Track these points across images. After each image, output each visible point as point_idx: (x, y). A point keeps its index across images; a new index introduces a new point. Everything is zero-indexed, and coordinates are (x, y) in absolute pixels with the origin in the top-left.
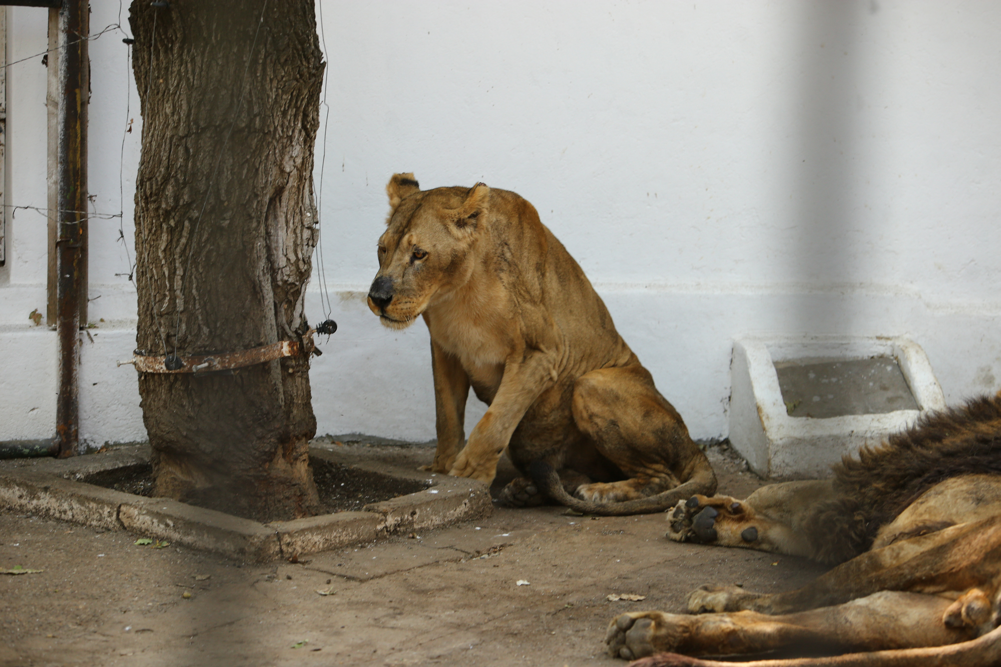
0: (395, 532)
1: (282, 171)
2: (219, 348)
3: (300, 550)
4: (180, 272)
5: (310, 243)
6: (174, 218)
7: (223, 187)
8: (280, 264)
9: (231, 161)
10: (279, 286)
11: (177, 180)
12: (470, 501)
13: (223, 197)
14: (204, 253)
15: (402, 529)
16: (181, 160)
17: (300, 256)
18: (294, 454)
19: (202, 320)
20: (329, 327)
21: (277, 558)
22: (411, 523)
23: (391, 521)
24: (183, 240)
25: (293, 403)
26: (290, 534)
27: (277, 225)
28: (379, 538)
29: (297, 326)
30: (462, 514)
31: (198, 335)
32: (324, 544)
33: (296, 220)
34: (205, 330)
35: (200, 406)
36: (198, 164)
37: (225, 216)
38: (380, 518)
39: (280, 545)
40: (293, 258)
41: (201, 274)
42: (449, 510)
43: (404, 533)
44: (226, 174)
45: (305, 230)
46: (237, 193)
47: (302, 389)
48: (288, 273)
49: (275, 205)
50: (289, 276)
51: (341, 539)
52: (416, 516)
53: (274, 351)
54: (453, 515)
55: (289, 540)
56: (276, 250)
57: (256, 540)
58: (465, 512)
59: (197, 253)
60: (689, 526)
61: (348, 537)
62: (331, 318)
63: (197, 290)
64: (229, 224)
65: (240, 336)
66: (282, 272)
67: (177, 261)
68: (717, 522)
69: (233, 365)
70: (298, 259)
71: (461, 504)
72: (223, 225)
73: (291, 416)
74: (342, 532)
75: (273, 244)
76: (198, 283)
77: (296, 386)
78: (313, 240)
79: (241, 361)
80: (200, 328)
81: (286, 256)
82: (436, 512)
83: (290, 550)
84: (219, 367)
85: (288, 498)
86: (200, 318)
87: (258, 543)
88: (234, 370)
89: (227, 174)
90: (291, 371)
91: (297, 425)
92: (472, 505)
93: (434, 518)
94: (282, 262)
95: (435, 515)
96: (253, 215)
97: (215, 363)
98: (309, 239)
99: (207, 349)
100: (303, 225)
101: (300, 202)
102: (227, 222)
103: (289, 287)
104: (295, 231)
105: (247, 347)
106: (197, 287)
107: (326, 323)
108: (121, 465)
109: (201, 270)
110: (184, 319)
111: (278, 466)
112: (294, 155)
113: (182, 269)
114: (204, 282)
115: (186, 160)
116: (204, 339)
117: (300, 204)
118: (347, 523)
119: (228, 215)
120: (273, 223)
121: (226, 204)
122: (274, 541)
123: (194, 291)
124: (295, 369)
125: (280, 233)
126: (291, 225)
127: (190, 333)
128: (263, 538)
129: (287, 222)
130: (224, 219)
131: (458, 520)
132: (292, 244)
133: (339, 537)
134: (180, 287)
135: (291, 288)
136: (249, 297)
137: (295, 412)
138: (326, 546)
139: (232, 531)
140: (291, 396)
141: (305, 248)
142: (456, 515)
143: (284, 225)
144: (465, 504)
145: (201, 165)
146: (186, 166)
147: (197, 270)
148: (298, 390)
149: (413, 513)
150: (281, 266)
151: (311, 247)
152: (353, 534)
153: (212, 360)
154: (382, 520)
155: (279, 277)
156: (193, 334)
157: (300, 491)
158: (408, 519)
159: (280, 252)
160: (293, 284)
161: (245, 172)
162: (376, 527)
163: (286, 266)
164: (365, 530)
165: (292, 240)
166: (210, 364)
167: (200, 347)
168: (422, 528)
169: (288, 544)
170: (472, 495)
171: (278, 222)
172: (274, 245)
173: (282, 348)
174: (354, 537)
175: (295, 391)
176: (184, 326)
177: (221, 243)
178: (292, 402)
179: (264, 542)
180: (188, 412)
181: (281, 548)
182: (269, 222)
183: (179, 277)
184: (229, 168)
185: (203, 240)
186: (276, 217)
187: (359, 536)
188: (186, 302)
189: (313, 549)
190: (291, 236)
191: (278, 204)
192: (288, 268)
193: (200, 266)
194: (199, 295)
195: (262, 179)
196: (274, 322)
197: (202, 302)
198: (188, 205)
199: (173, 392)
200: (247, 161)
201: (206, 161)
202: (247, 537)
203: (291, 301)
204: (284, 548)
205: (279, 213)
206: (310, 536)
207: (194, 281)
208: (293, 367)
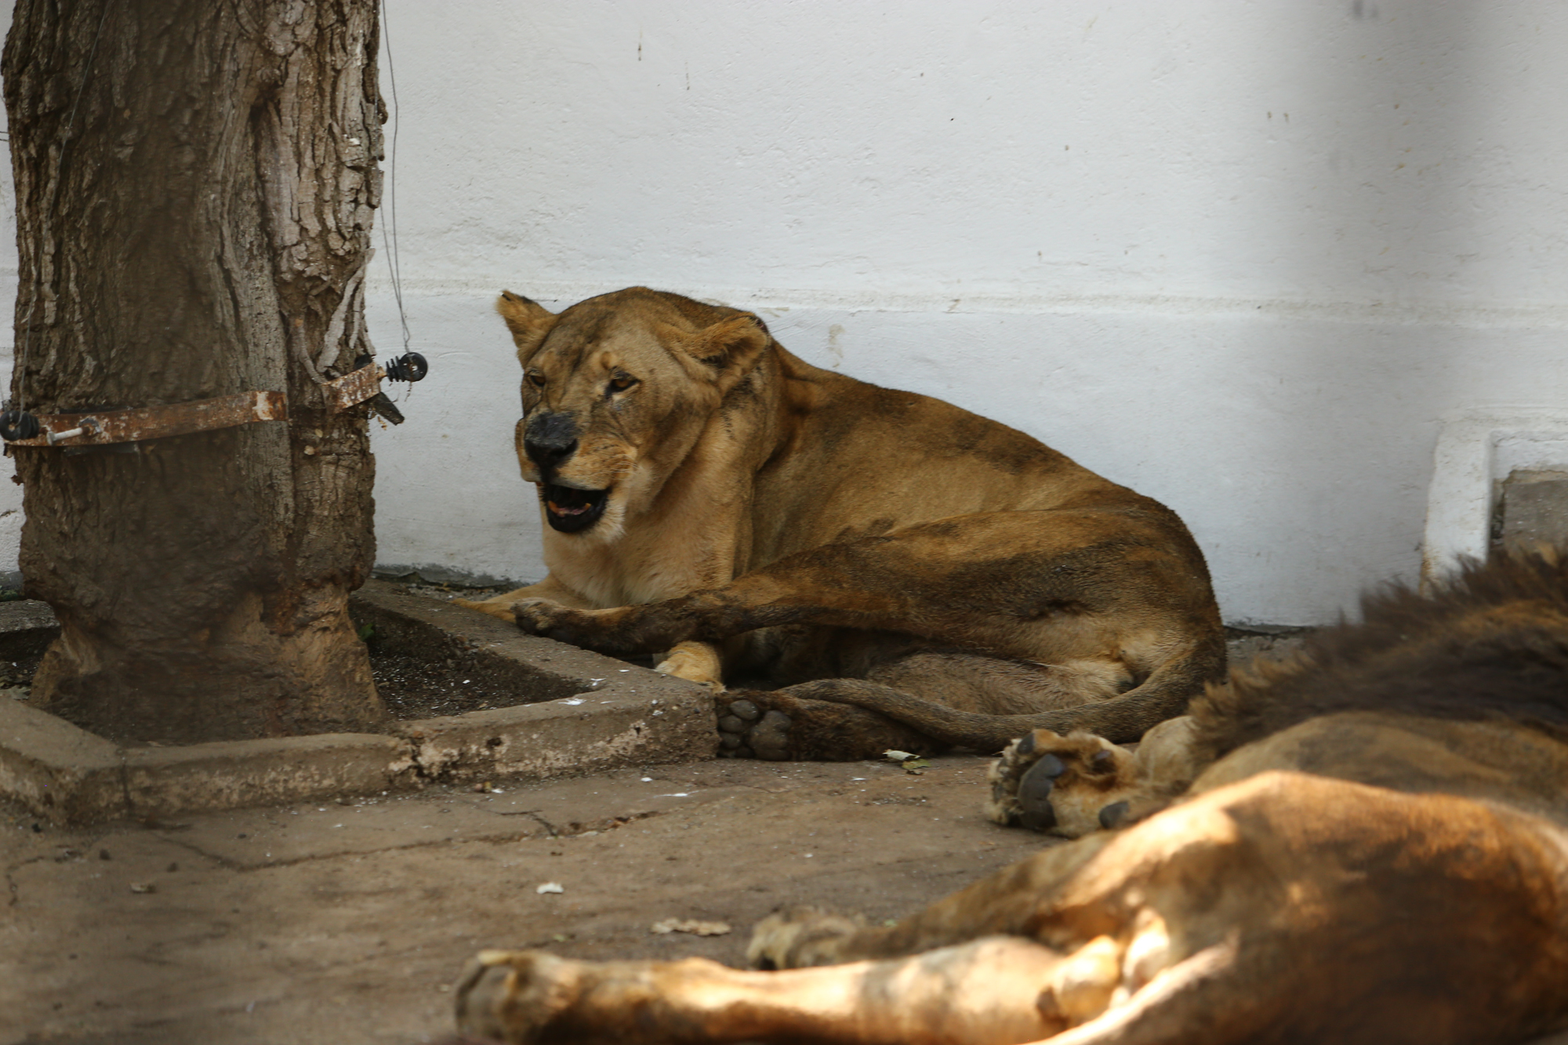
0: (445, 776)
1: (269, 54)
2: (115, 400)
3: (177, 803)
4: (49, 248)
5: (362, 198)
6: (33, 139)
7: (119, 82)
8: (287, 237)
9: (135, 28)
10: (285, 283)
11: (37, 66)
12: (650, 725)
13: (118, 100)
14: (88, 211)
15: (462, 772)
16: (44, 25)
17: (331, 223)
18: (300, 615)
19: (85, 343)
20: (410, 368)
21: (117, 815)
22: (488, 763)
23: (431, 755)
24: (52, 185)
25: (313, 515)
26: (150, 771)
27: (277, 161)
28: (395, 787)
29: (330, 363)
30: (630, 749)
31: (77, 373)
32: (242, 793)
33: (320, 152)
34: (90, 364)
35: (82, 511)
36: (71, 33)
37: (123, 137)
38: (400, 749)
39: (126, 791)
40: (313, 227)
41: (85, 251)
42: (591, 739)
43: (470, 781)
44: (124, 55)
45: (346, 172)
46: (150, 95)
47: (336, 488)
48: (304, 256)
49: (270, 122)
50: (306, 262)
51: (291, 785)
52: (501, 750)
53: (232, 410)
54: (604, 750)
55: (147, 782)
56: (277, 210)
57: (68, 778)
58: (638, 747)
59: (76, 211)
60: (1013, 792)
61: (308, 783)
62: (414, 348)
63: (77, 284)
64: (134, 154)
65: (158, 378)
66: (291, 255)
67: (44, 226)
68: (1058, 787)
69: (135, 435)
70: (325, 231)
71: (626, 730)
72: (120, 156)
73: (305, 541)
74: (294, 772)
75: (270, 197)
76: (79, 270)
77: (322, 482)
78: (368, 191)
79: (152, 426)
80: (82, 361)
81: (298, 221)
82: (557, 744)
83: (151, 802)
84: (107, 437)
85: (251, 701)
86: (81, 339)
87: (72, 786)
88: (141, 443)
89: (127, 54)
90: (309, 451)
91: (312, 559)
92: (656, 732)
93: (550, 754)
94: (289, 233)
95: (554, 748)
96: (184, 137)
97: (98, 430)
98: (358, 191)
99: (91, 400)
100: (340, 164)
101: (327, 116)
102: (129, 151)
103: (308, 285)
104: (318, 173)
105: (171, 399)
106: (77, 277)
107: (405, 359)
108: (30, 625)
109: (83, 246)
110: (56, 339)
111: (244, 638)
112: (290, 21)
113: (52, 242)
114: (92, 268)
115: (53, 25)
116: (85, 382)
117: (328, 121)
118: (306, 753)
119: (130, 136)
120: (270, 157)
121: (127, 114)
122: (110, 784)
123: (72, 286)
124: (321, 448)
125: (284, 176)
126: (307, 160)
127: (65, 370)
128: (81, 775)
129: (299, 156)
130: (122, 145)
131: (618, 761)
132: (311, 199)
133: (286, 781)
134: (50, 278)
135: (312, 288)
136: (182, 302)
137: (314, 532)
138: (248, 797)
139: (35, 760)
140: (309, 500)
141: (346, 208)
142: (612, 751)
143: (293, 161)
144: (638, 730)
145: (76, 35)
146: (53, 37)
147: (78, 245)
148: (323, 490)
149: (494, 743)
150: (289, 243)
151: (364, 207)
152: (323, 776)
153: (92, 422)
154: (403, 753)
155: (284, 266)
156: (70, 370)
157: (282, 688)
158: (478, 754)
159: (286, 214)
160: (318, 278)
161: (163, 51)
162: (386, 765)
163: (298, 244)
164: (355, 772)
165: (312, 191)
166: (86, 432)
167: (77, 398)
168: (517, 773)
169: (147, 791)
170: (656, 712)
171: (279, 154)
172: (272, 201)
173: (254, 403)
174: (326, 783)
175: (316, 492)
176: (53, 355)
177: (121, 193)
178: (309, 513)
179: (83, 783)
180: (61, 524)
181: (127, 798)
182: (262, 154)
183: (48, 258)
184: (131, 42)
185: (84, 185)
186: (274, 146)
187: (339, 781)
188: (60, 308)
189: (214, 802)
190: (310, 184)
191: (276, 119)
192: (302, 247)
193: (82, 238)
194: (81, 293)
195: (202, 67)
196: (278, 354)
197: (87, 308)
198: (54, 115)
199: (41, 484)
200: (168, 29)
201: (85, 29)
202: (54, 772)
203: (316, 314)
204: (136, 797)
205: (279, 137)
206: (204, 777)
207: (72, 264)
208: (314, 444)
